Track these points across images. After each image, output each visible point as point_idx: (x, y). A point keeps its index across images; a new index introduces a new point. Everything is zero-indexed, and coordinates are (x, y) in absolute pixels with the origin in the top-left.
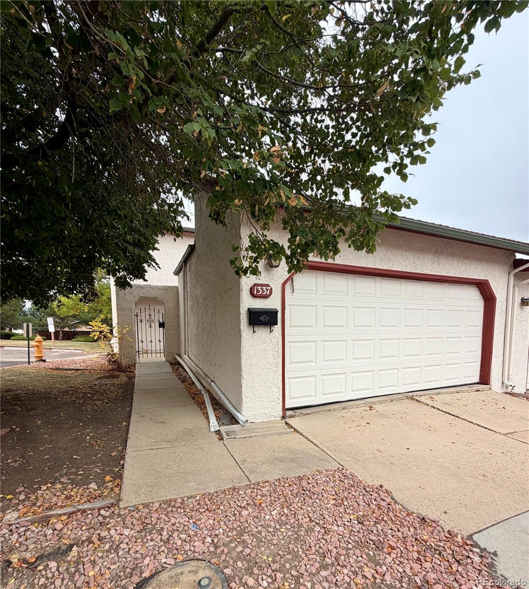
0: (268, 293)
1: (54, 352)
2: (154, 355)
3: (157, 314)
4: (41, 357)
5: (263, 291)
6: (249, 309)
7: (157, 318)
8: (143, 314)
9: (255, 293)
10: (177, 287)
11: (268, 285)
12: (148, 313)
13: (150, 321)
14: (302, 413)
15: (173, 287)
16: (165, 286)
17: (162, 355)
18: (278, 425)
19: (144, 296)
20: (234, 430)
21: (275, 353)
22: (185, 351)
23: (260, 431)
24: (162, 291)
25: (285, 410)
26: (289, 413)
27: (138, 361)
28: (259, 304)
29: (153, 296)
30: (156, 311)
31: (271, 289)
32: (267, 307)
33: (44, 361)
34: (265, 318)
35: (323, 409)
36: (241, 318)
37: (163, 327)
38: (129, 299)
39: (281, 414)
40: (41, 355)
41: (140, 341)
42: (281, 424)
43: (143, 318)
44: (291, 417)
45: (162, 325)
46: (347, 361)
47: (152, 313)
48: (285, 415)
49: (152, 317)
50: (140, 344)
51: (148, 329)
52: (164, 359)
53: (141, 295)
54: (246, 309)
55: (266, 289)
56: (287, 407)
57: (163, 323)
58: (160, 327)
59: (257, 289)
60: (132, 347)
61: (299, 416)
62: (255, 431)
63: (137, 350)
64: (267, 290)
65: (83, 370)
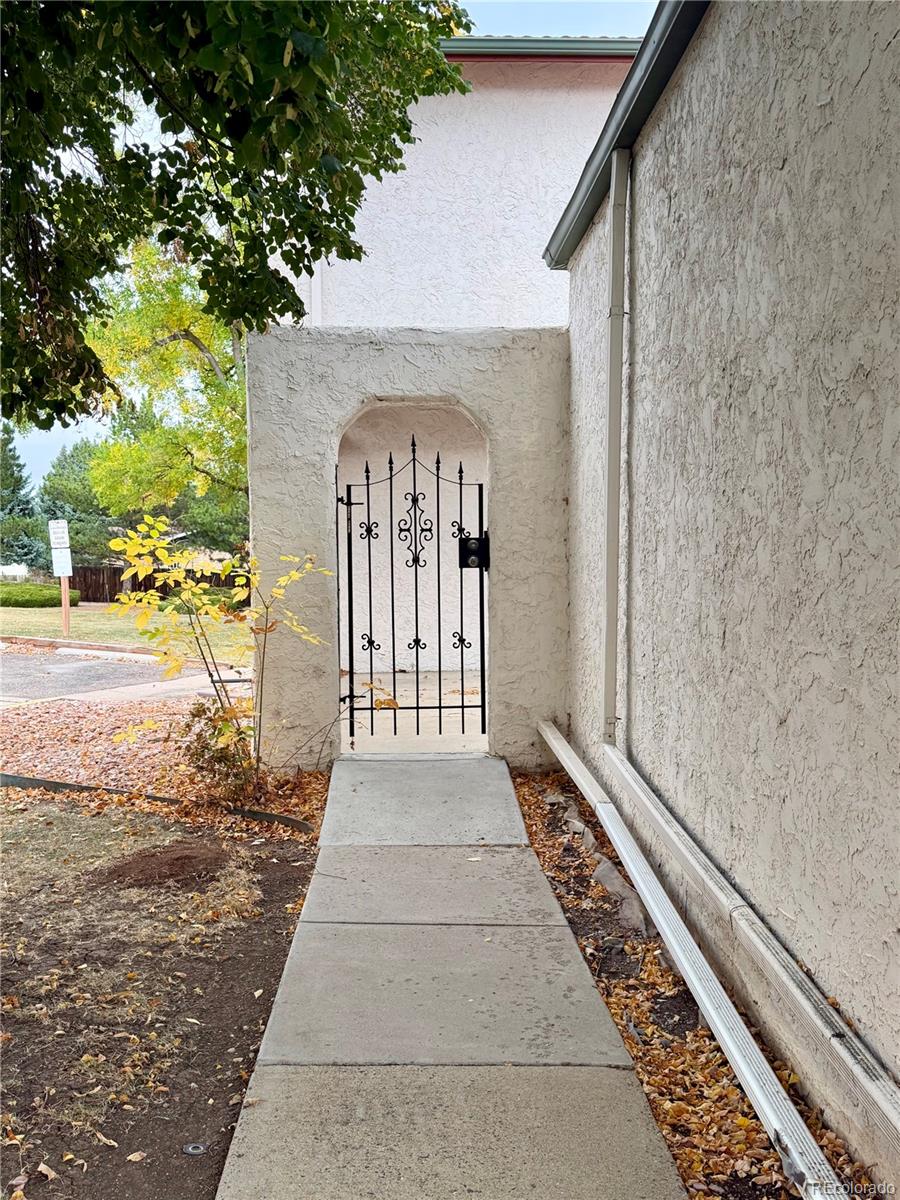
1: (64, 660)
2: (429, 719)
3: (450, 490)
7: (449, 514)
8: (380, 492)
10: (563, 337)
12: (403, 484)
13: (416, 530)
15: (540, 332)
17: (474, 717)
19: (387, 390)
22: (611, 721)
24: (482, 362)
30: (449, 471)
37: (484, 564)
41: (358, 643)
43: (379, 515)
45: (475, 552)
47: (426, 484)
49: (427, 505)
50: (361, 657)
51: (405, 574)
53: (374, 388)
57: (484, 541)
58: (464, 564)
63: (345, 691)
65: (82, 789)
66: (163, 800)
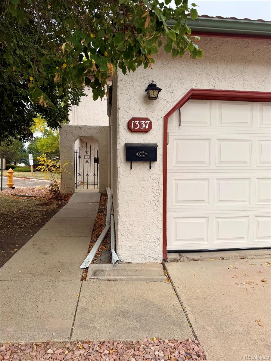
0: (147, 127)
1: (32, 181)
2: (89, 186)
3: (92, 151)
4: (12, 185)
5: (141, 126)
6: (126, 144)
7: (92, 155)
9: (132, 127)
11: (147, 119)
12: (85, 150)
13: (87, 157)
14: (188, 258)
16: (100, 127)
17: (96, 186)
18: (154, 269)
19: (82, 135)
20: (105, 269)
21: (155, 191)
23: (130, 273)
24: (97, 131)
25: (166, 252)
26: (171, 256)
27: (76, 191)
28: (137, 139)
29: (89, 135)
30: (92, 148)
31: (151, 123)
32: (146, 143)
33: (14, 188)
34: (142, 154)
35: (215, 256)
36: (118, 154)
37: (98, 162)
38: (69, 138)
39: (161, 256)
40: (11, 184)
41: (78, 175)
42: (157, 269)
43: (81, 155)
44: (173, 261)
45: (96, 161)
46: (249, 203)
47: (89, 150)
48: (166, 258)
49: (89, 153)
50: (78, 177)
51: (85, 164)
52: (98, 190)
53: (80, 135)
54: (123, 145)
55: (144, 123)
56: (168, 248)
57: (98, 159)
58: (95, 162)
59: (134, 124)
60: (71, 179)
61: (184, 261)
62: (125, 273)
63: (76, 182)
64: (146, 124)
65: (33, 197)
66: (46, 198)
